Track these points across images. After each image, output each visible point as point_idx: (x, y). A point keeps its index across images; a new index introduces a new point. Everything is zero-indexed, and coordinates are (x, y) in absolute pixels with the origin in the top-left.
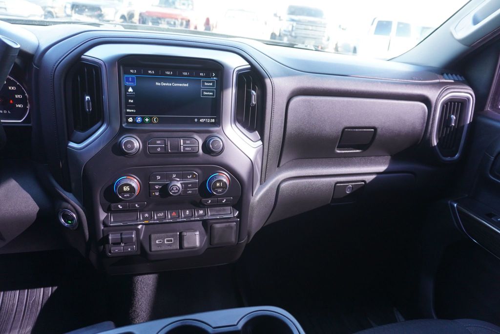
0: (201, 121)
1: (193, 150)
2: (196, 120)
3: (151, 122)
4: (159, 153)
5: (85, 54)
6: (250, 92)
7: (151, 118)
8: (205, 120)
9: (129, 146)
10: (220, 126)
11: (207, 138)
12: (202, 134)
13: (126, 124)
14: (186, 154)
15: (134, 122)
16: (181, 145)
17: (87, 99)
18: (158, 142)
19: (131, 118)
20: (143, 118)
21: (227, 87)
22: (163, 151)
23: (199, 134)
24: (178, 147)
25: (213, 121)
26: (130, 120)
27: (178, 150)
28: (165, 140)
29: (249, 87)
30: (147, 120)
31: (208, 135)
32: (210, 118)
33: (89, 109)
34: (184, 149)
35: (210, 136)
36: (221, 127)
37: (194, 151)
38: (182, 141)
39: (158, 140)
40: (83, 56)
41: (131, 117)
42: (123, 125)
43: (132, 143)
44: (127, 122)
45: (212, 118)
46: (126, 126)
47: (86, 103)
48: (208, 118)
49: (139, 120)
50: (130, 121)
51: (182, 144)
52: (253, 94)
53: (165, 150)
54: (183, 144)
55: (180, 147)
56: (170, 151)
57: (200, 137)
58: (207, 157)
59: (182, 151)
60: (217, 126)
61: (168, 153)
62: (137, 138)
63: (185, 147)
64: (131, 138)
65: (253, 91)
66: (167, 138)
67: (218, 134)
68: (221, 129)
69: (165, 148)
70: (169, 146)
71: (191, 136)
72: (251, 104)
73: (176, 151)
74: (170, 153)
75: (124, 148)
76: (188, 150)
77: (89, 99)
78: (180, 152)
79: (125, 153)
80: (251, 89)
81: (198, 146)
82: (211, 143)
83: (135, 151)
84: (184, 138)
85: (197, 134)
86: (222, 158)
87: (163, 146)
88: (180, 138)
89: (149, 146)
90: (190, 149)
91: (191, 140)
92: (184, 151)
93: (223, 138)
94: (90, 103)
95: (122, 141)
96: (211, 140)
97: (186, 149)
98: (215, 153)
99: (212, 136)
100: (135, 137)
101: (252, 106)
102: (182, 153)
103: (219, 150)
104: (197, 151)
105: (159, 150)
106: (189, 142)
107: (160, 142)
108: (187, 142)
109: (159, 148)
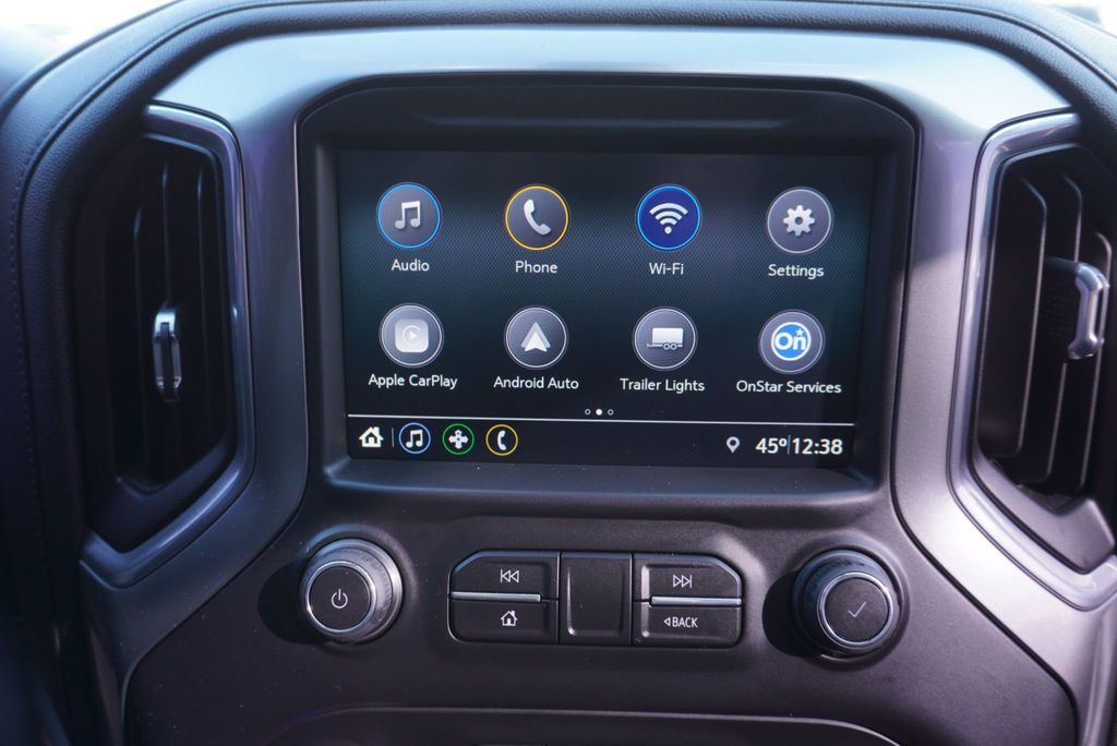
0: (761, 446)
1: (713, 631)
2: (733, 444)
3: (478, 452)
4: (509, 638)
5: (165, 96)
6: (1072, 275)
7: (477, 431)
8: (784, 442)
9: (339, 599)
10: (876, 485)
11: (795, 560)
12: (767, 534)
13: (344, 461)
14: (673, 653)
15: (391, 452)
16: (637, 600)
17: (157, 327)
18: (510, 576)
19: (376, 431)
20: (437, 431)
22: (537, 633)
23: (748, 533)
25: (835, 447)
26: (372, 439)
27: (621, 627)
28: (547, 566)
29: (1059, 246)
30: (458, 440)
31: (801, 538)
32: (818, 435)
33: (169, 380)
34: (656, 623)
35: (816, 544)
36: (883, 492)
37: (717, 638)
38: (645, 574)
39: (510, 564)
40: (153, 109)
41: (373, 423)
42: (329, 470)
44: (355, 449)
45: (831, 434)
46: (342, 474)
47: (157, 349)
48: (802, 433)
49: (416, 440)
50: (371, 444)
51: (645, 593)
52: (1090, 286)
53: (546, 626)
54: (653, 593)
55: (636, 611)
56: (571, 631)
57: (754, 548)
58: (793, 668)
59: (646, 634)
60: (860, 486)
61: (560, 643)
62: (396, 547)
63: (660, 612)
64: (361, 549)
65: (1084, 268)
66: (561, 551)
67: (868, 530)
68: (888, 505)
69: (545, 615)
70: (569, 605)
71: (704, 546)
72: (1072, 346)
73: (610, 634)
74: (572, 641)
75: (309, 609)
76: (681, 630)
77: (172, 327)
78: (634, 641)
79: (318, 638)
80: (1072, 258)
81: (743, 606)
82: (826, 590)
83: (373, 627)
84: (659, 553)
85: (736, 529)
86: (890, 679)
87: (535, 602)
88: (637, 556)
89: (457, 594)
90: (693, 622)
91: (699, 571)
92: (656, 636)
93: (897, 553)
94: (176, 349)
95: (308, 562)
96: (825, 573)
97: (667, 621)
98: (848, 653)
99: (832, 546)
100: (385, 537)
101: (1077, 357)
102: (647, 643)
103: (873, 640)
104: (738, 634)
105: (509, 620)
106: (690, 581)
107: (515, 576)
108: (677, 581)
109: (513, 613)
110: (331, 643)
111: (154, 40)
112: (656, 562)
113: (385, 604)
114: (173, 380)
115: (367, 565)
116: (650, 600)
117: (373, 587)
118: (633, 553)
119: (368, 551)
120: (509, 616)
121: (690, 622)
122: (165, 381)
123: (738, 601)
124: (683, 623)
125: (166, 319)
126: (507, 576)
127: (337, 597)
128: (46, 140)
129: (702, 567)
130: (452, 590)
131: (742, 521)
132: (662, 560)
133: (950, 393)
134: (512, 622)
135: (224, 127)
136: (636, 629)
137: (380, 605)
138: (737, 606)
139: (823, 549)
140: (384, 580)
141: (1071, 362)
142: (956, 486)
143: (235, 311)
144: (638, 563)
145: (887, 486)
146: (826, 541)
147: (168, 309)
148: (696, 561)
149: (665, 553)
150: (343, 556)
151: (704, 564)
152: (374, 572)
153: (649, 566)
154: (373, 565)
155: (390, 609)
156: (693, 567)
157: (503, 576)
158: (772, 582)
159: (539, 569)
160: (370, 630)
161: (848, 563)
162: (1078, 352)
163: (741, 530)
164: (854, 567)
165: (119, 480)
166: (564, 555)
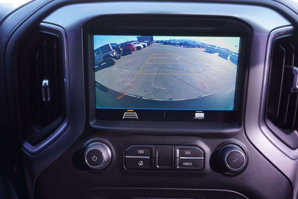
1: (196, 166)
4: (141, 168)
5: (45, 20)
6: (292, 70)
9: (95, 158)
10: (240, 127)
11: (218, 147)
12: (211, 140)
13: (95, 120)
14: (185, 172)
16: (176, 158)
17: (43, 84)
18: (141, 152)
21: (256, 63)
22: (149, 167)
23: (206, 140)
24: (171, 159)
27: (171, 165)
28: (151, 149)
29: (288, 62)
31: (220, 141)
33: (47, 99)
34: (181, 164)
35: (224, 143)
36: (242, 129)
37: (197, 168)
38: (178, 151)
39: (141, 148)
40: (42, 24)
42: (91, 123)
43: (99, 154)
46: (95, 124)
47: (43, 90)
51: (178, 156)
53: (151, 165)
54: (180, 156)
55: (175, 161)
56: (158, 167)
57: (207, 144)
58: (218, 176)
59: (178, 167)
60: (235, 127)
61: (154, 170)
62: (110, 144)
63: (182, 161)
64: (100, 144)
65: (295, 68)
66: (155, 145)
67: (237, 138)
68: (243, 132)
69: (150, 162)
70: (157, 159)
71: (194, 143)
72: (292, 89)
73: (168, 167)
74: (158, 169)
75: (86, 161)
76: (188, 166)
77: (47, 84)
78: (175, 169)
79: (89, 169)
80: (292, 65)
81: (204, 159)
82: (227, 155)
83: (104, 166)
84: (181, 145)
85: (202, 139)
86: (244, 179)
87: (148, 159)
88: (175, 146)
89: (126, 156)
90: (191, 164)
91: (192, 150)
92: (181, 167)
93: (245, 145)
94: (48, 90)
95: (85, 148)
96: (226, 150)
97: (184, 164)
98: (233, 172)
99: (228, 143)
100: (107, 141)
101: (293, 92)
102: (178, 169)
103: (240, 168)
104: (203, 167)
105: (141, 164)
106: (190, 153)
107: (142, 152)
108: (186, 153)
109: (142, 162)
110: (92, 170)
111: (42, 5)
112: (181, 148)
113: (107, 159)
114: (48, 99)
115: (102, 149)
116: (179, 158)
117: (104, 155)
118: (174, 145)
119: (102, 145)
120: (141, 163)
121: (190, 164)
122: (45, 99)
123: (203, 158)
124: (188, 164)
125: (46, 82)
126: (140, 152)
127: (94, 157)
128: (12, 32)
129: (193, 149)
130: (125, 155)
131: (204, 137)
132: (182, 147)
133: (260, 102)
134: (142, 164)
135: (62, 29)
136: (175, 166)
137: (106, 160)
138: (202, 159)
139: (226, 144)
140: (107, 153)
141: (291, 93)
142: (261, 127)
143: (65, 80)
144: (176, 148)
145: (243, 127)
146: (226, 142)
147: (46, 79)
148: (191, 147)
149: (183, 145)
150: (95, 146)
151: (193, 148)
152: (104, 151)
153: (179, 149)
154: (104, 149)
155: (108, 161)
156: (190, 149)
157: (139, 152)
158: (212, 153)
159: (149, 150)
160: (103, 166)
161: (233, 148)
162: (293, 90)
163: (204, 139)
164: (234, 149)
165: (32, 126)
166: (156, 146)
